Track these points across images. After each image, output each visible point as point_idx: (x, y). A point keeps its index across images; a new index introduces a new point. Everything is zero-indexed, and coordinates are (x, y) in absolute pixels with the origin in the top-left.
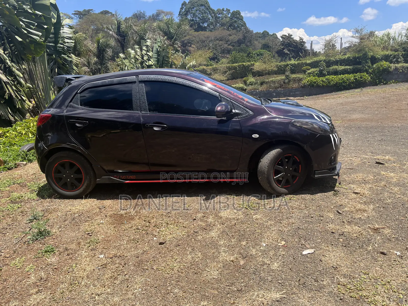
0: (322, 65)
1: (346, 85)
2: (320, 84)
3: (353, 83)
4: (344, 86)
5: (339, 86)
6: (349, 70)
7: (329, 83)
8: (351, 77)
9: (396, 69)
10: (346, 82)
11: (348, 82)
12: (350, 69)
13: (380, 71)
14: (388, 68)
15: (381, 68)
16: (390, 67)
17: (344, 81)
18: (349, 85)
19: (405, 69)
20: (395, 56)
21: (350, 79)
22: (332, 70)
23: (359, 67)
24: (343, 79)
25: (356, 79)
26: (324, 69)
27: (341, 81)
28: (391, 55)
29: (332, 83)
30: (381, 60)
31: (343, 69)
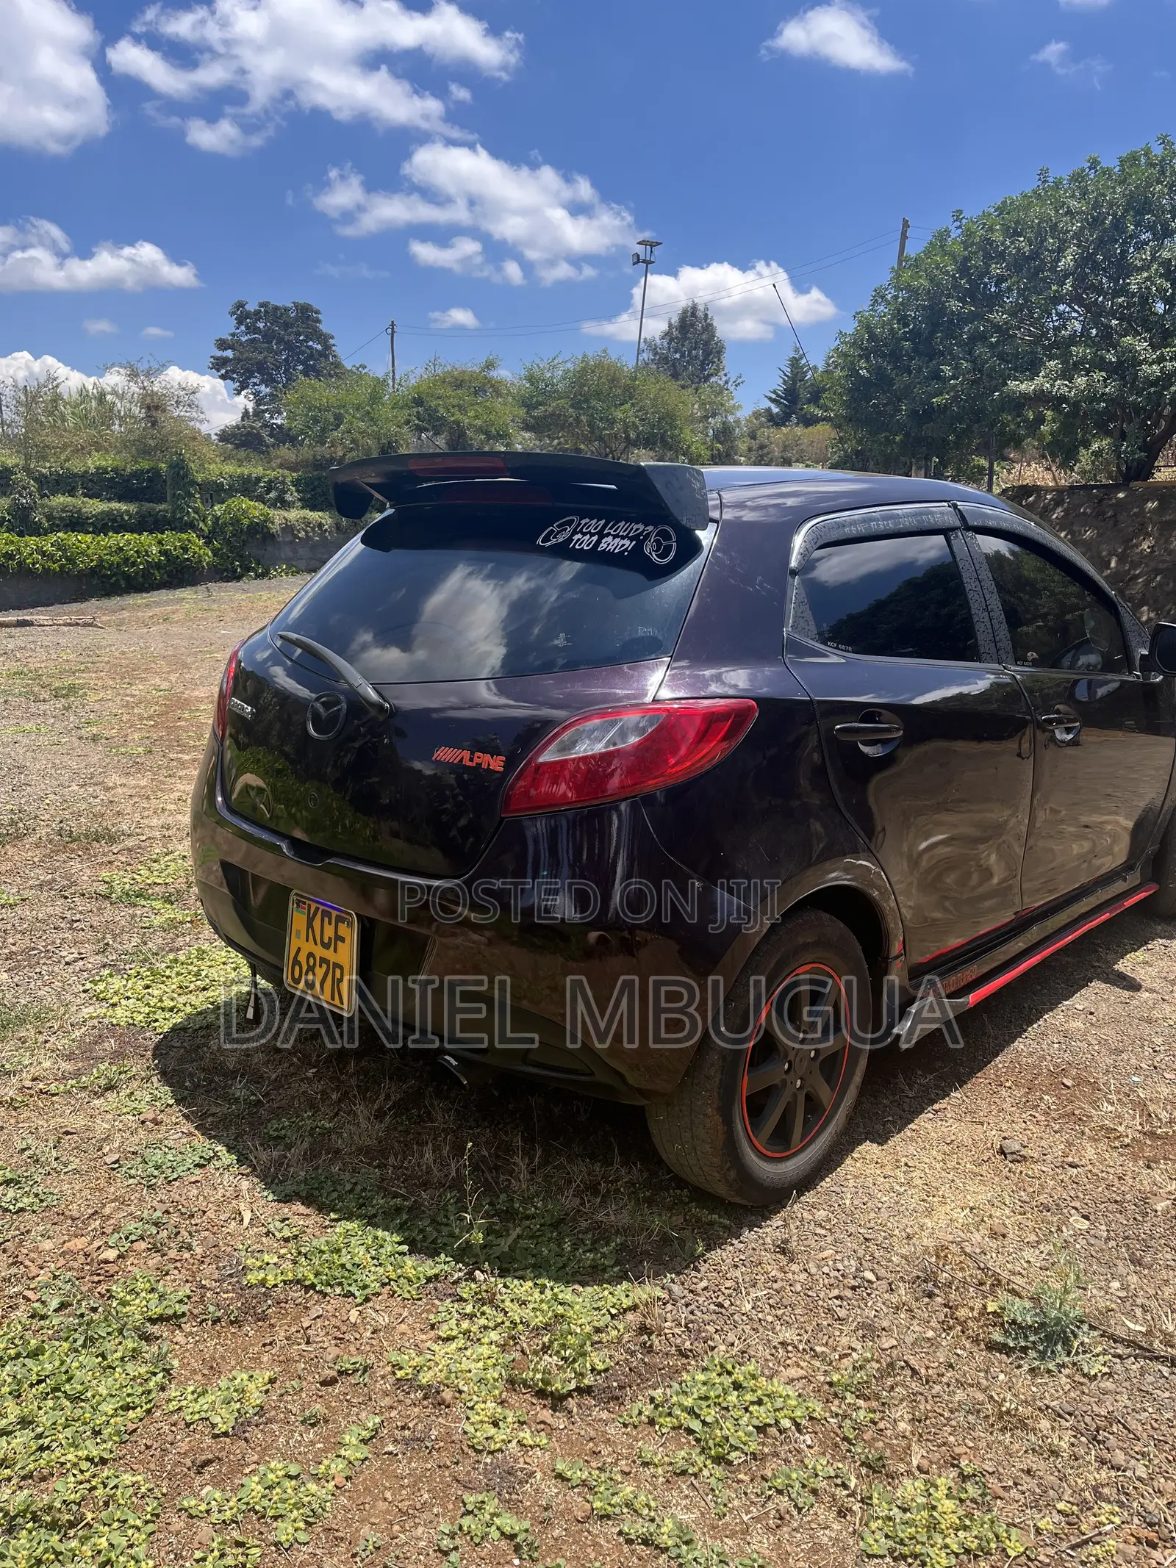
0: (24, 488)
1: (136, 573)
2: (34, 564)
3: (158, 566)
4: (127, 577)
5: (110, 577)
6: (126, 518)
7: (71, 560)
8: (149, 544)
9: (288, 528)
10: (134, 564)
11: (141, 563)
12: (127, 512)
13: (242, 530)
14: (265, 521)
15: (246, 522)
16: (267, 519)
17: (127, 559)
18: (146, 574)
19: (313, 529)
20: (270, 481)
21: (147, 552)
22: (63, 511)
23: (160, 511)
24: (121, 549)
25: (165, 553)
26: (35, 502)
27: (116, 559)
28: (259, 479)
29: (83, 563)
30: (231, 492)
31: (103, 512)
